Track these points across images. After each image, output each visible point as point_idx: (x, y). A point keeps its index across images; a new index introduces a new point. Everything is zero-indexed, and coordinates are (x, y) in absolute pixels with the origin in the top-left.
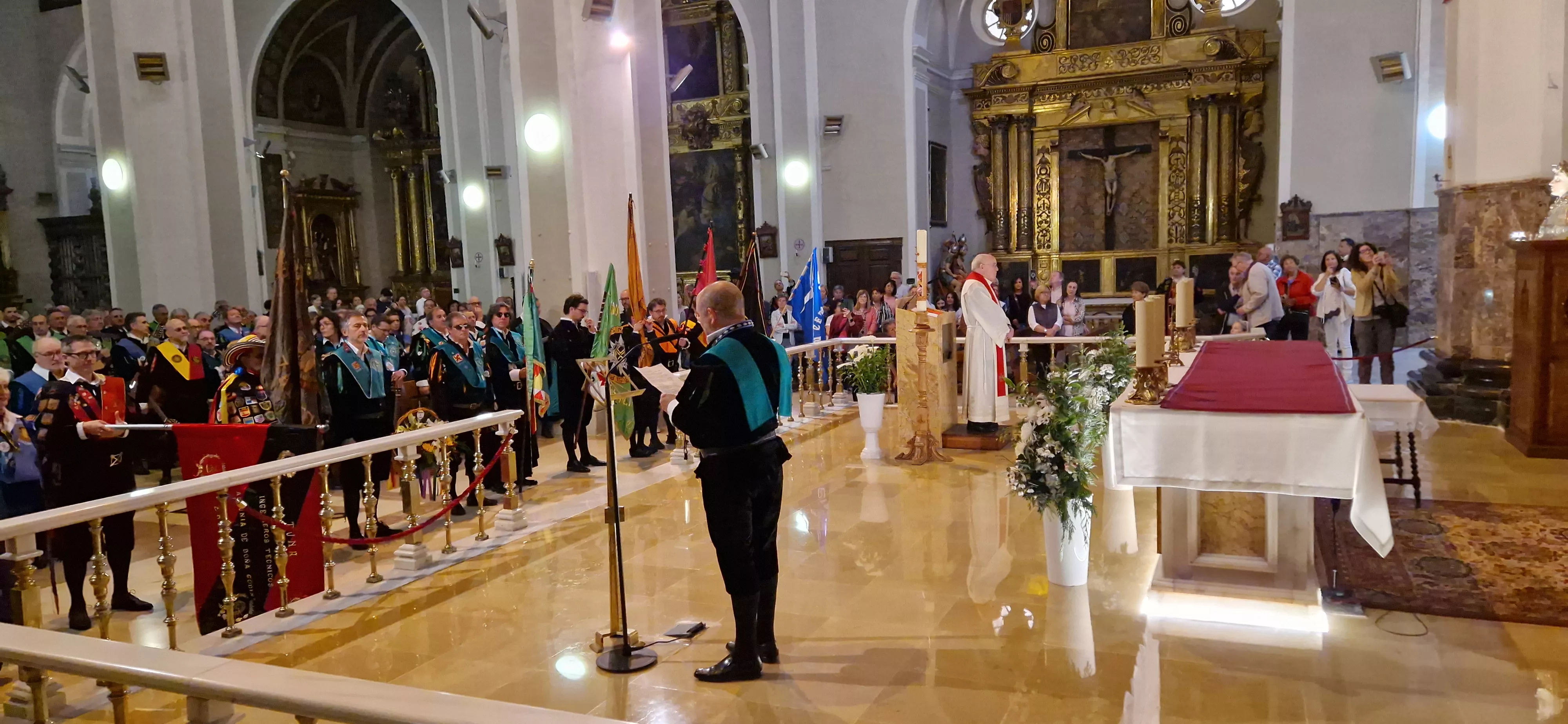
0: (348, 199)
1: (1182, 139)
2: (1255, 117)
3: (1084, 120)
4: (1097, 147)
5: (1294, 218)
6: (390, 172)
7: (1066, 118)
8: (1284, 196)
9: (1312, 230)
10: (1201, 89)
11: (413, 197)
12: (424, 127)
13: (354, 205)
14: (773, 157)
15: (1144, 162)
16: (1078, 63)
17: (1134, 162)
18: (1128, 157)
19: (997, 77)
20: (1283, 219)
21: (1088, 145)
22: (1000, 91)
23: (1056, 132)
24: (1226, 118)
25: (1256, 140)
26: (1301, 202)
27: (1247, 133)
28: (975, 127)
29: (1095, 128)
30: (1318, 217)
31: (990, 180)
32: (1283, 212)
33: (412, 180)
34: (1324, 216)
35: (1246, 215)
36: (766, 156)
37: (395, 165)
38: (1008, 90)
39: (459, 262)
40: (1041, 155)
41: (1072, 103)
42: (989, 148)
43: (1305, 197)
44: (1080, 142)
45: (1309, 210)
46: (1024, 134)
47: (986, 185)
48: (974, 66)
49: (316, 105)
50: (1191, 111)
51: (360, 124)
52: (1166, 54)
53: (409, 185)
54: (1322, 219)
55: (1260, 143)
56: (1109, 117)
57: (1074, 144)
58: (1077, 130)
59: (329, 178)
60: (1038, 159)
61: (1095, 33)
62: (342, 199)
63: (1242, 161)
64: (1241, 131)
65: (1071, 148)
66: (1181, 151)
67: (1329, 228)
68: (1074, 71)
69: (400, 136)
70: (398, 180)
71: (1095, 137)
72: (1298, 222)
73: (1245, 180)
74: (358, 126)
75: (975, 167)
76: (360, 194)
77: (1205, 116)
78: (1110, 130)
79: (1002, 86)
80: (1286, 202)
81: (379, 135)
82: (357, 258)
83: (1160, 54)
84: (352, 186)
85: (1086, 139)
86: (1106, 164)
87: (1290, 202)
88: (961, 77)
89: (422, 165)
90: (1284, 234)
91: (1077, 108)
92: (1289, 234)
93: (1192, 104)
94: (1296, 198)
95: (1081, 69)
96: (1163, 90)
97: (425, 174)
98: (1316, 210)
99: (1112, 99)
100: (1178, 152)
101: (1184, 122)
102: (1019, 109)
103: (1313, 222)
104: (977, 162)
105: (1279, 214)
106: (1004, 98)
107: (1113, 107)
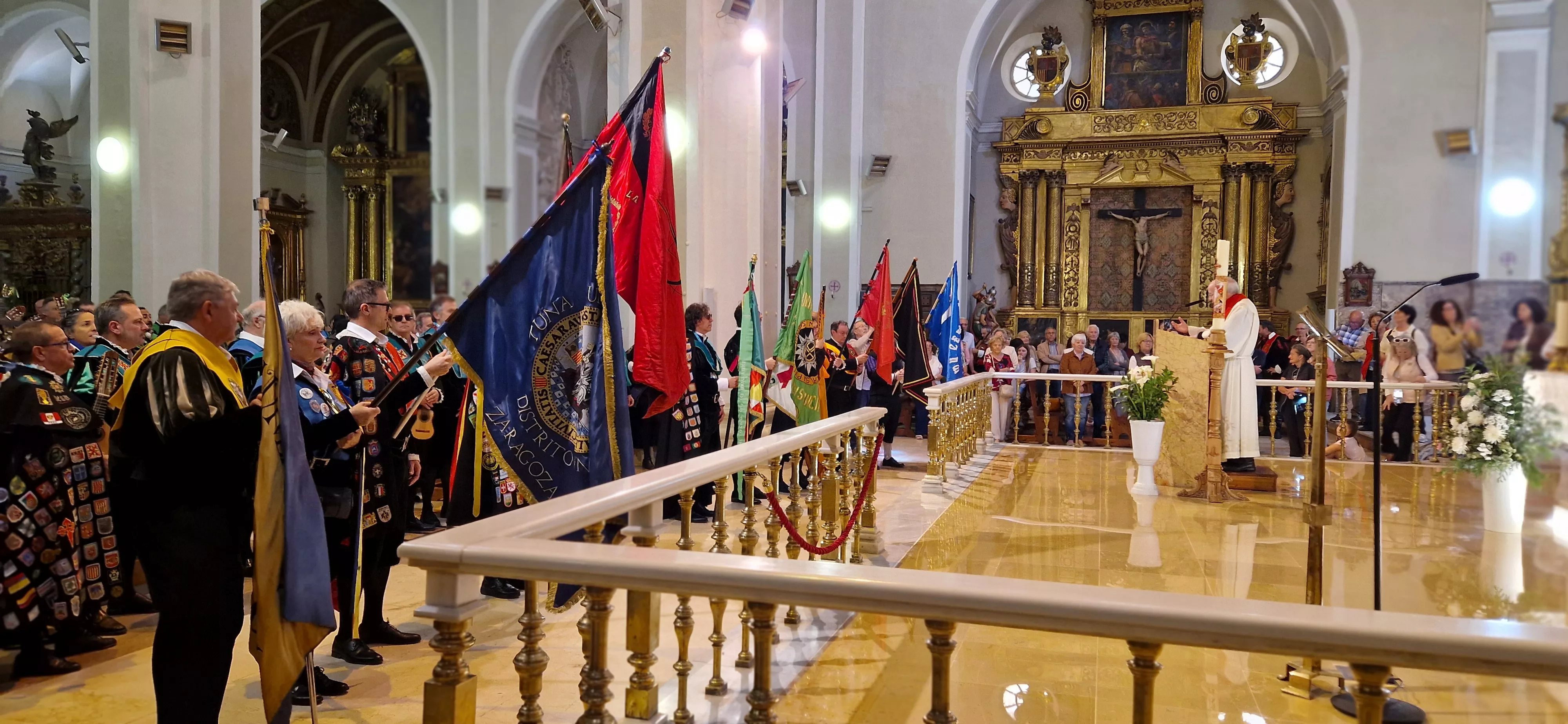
0: (299, 217)
1: (1215, 204)
2: (1287, 187)
3: (1116, 180)
4: (1127, 208)
5: (1357, 284)
6: (348, 191)
7: (1098, 178)
8: (1346, 261)
9: (1375, 297)
10: (1237, 157)
11: (372, 219)
12: (391, 145)
13: (305, 224)
14: (811, 195)
15: (1176, 225)
16: (1113, 122)
17: (1165, 225)
18: (1159, 219)
19: (1031, 131)
20: (1346, 284)
21: (1118, 206)
22: (1033, 146)
23: (1088, 191)
24: (1260, 187)
25: (1286, 210)
26: (1365, 268)
27: (1279, 202)
28: (1002, 181)
29: (1126, 188)
30: (1380, 284)
31: (1016, 234)
32: (1346, 277)
33: (372, 201)
34: (1387, 284)
35: (1276, 283)
36: (805, 193)
37: (354, 185)
38: (1041, 146)
39: (442, 288)
40: (1071, 212)
41: (1105, 163)
42: (1016, 203)
43: (1369, 264)
44: (1110, 202)
45: (1371, 278)
46: (1056, 191)
47: (1011, 241)
48: (1003, 120)
49: (273, 115)
50: (1225, 178)
51: (318, 137)
52: (1202, 119)
53: (368, 206)
54: (1384, 287)
55: (1292, 214)
56: (1141, 179)
57: (1104, 203)
58: (1108, 189)
59: (280, 193)
60: (1067, 215)
61: (1130, 94)
62: (293, 216)
63: (1273, 230)
64: (1273, 200)
65: (1101, 207)
66: (1214, 218)
67: (1391, 295)
68: (1109, 131)
69: (364, 154)
70: (355, 200)
71: (1126, 198)
72: (1360, 288)
73: (1275, 249)
74: (315, 141)
75: (1000, 221)
76: (312, 212)
77: (1239, 183)
78: (1140, 192)
79: (1037, 141)
80: (1349, 266)
81: (340, 151)
82: (303, 282)
83: (1197, 120)
84: (304, 203)
85: (1115, 199)
86: (1137, 225)
87: (1354, 268)
88: (991, 130)
89: (385, 187)
90: (1346, 299)
91: (1109, 169)
92: (1352, 300)
93: (1226, 170)
94: (1360, 265)
95: (1116, 130)
96: (1196, 155)
97: (387, 195)
98: (1378, 278)
99: (1146, 161)
100: (1210, 218)
101: (1217, 188)
102: (1051, 164)
103: (1375, 289)
104: (1003, 216)
105: (1342, 279)
106: (1036, 153)
107: (1146, 169)
